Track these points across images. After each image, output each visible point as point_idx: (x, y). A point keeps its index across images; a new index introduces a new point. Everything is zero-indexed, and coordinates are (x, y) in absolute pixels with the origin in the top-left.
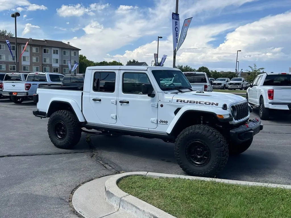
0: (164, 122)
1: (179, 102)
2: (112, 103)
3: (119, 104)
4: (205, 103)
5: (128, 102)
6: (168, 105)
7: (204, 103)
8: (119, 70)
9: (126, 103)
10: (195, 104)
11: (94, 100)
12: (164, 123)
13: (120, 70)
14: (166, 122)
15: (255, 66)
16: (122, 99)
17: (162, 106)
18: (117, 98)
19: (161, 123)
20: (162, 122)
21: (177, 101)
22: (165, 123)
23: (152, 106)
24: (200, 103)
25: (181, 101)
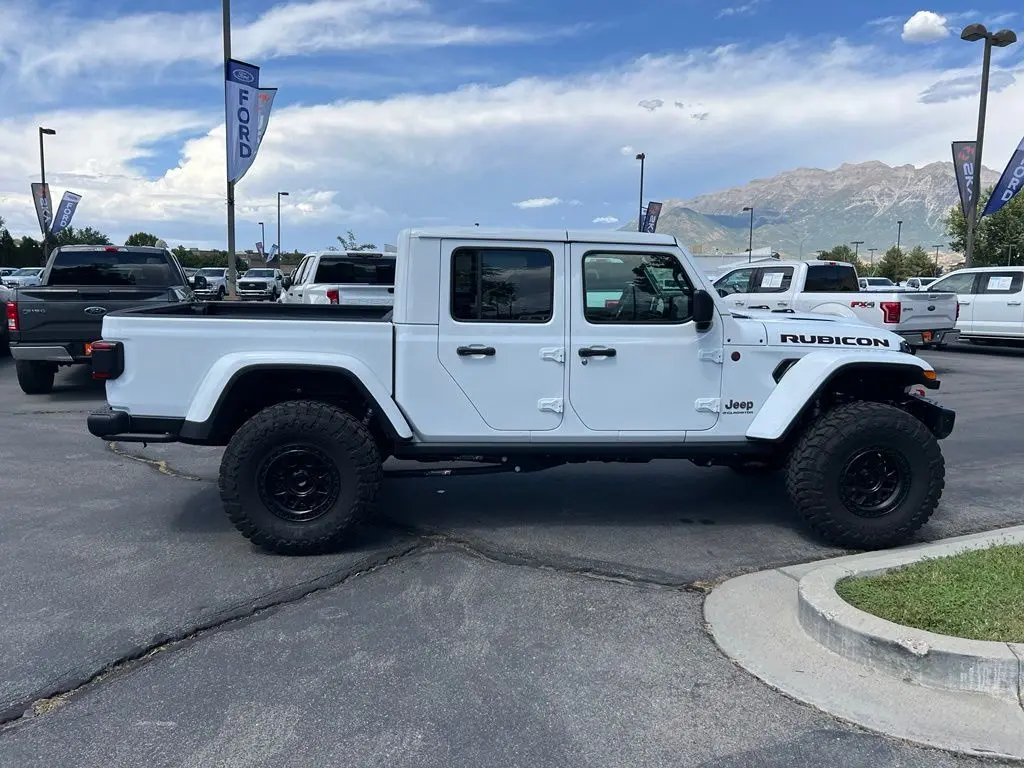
0: (743, 405)
1: (789, 342)
2: (545, 359)
3: (577, 359)
4: (859, 341)
5: (611, 353)
6: (753, 352)
7: (855, 341)
8: (565, 242)
9: (605, 357)
10: (834, 344)
11: (464, 352)
12: (740, 409)
13: (570, 242)
14: (748, 406)
15: (352, 237)
16: (588, 342)
17: (736, 357)
18: (567, 338)
19: (733, 410)
20: (736, 405)
21: (784, 338)
22: (745, 410)
23: (703, 360)
24: (845, 341)
25: (795, 339)
